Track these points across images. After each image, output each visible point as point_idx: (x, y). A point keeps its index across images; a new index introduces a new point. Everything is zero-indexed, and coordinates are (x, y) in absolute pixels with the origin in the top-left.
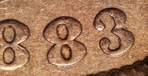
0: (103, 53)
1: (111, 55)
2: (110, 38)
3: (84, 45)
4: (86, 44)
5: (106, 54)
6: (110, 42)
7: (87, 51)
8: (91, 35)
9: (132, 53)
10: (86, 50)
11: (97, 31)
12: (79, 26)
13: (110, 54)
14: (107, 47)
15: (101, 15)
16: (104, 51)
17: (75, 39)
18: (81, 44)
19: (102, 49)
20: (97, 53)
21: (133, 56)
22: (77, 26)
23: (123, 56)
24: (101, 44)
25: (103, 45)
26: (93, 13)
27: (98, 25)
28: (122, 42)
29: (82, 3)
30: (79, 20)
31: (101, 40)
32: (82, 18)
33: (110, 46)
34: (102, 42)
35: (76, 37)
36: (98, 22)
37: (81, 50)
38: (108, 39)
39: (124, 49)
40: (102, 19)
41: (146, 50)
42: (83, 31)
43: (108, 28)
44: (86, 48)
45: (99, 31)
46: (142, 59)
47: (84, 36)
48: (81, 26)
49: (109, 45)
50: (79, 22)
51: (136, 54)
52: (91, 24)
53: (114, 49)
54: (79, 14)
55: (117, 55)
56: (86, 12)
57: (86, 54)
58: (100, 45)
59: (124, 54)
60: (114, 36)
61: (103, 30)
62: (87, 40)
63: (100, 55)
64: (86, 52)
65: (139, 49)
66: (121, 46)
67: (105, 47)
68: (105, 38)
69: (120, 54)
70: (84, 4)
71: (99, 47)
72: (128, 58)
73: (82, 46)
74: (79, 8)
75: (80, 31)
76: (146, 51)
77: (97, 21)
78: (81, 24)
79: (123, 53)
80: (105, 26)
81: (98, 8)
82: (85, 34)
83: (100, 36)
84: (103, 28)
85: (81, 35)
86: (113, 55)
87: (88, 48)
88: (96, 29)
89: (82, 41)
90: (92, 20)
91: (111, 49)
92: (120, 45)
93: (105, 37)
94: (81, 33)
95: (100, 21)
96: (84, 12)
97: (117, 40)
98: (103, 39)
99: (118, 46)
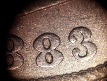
0: (75, 58)
2: (80, 48)
3: (61, 53)
4: (63, 52)
5: (77, 59)
6: (80, 51)
7: (64, 57)
8: (67, 46)
9: (95, 59)
10: (63, 57)
12: (58, 39)
13: (80, 60)
14: (78, 54)
15: (74, 32)
16: (76, 57)
17: (56, 48)
18: (60, 52)
19: (74, 56)
20: (70, 59)
21: (96, 61)
22: (57, 40)
23: (89, 61)
24: (74, 52)
25: (75, 53)
26: (68, 30)
27: (72, 39)
28: (88, 51)
29: (60, 23)
30: (59, 35)
31: (73, 50)
33: (80, 54)
34: (74, 51)
35: (56, 47)
37: (59, 56)
38: (78, 49)
39: (90, 56)
42: (61, 43)
43: (78, 41)
44: (63, 55)
45: (72, 43)
46: (103, 63)
47: (61, 46)
48: (60, 40)
49: (79, 53)
50: (58, 37)
51: (98, 60)
52: (67, 38)
53: (82, 56)
54: (58, 31)
55: (84, 60)
58: (73, 53)
59: (90, 59)
60: (83, 47)
62: (64, 49)
63: (73, 60)
65: (100, 56)
67: (76, 54)
69: (87, 59)
70: (62, 24)
72: (92, 62)
73: (60, 53)
74: (58, 26)
75: (59, 43)
76: (106, 58)
77: (71, 36)
78: (59, 38)
80: (76, 39)
81: (72, 27)
83: (73, 47)
84: (75, 41)
86: (82, 60)
87: (64, 55)
88: (70, 42)
89: (60, 50)
90: (68, 35)
91: (80, 56)
92: (87, 53)
93: (77, 47)
95: (73, 36)
96: (62, 29)
97: (85, 50)
98: (75, 49)
99: (85, 54)
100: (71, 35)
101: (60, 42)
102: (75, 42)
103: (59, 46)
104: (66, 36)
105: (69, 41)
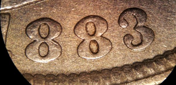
0: (127, 47)
1: (134, 50)
2: (133, 34)
3: (109, 40)
4: (112, 40)
5: (130, 48)
6: (133, 38)
7: (113, 46)
8: (116, 31)
9: (152, 48)
10: (112, 45)
11: (121, 28)
12: (105, 23)
13: (133, 49)
14: (130, 42)
15: (125, 14)
16: (128, 46)
17: (102, 35)
18: (107, 39)
19: (126, 45)
20: (121, 48)
21: (154, 51)
22: (104, 24)
23: (145, 50)
24: (125, 40)
25: (126, 41)
26: (117, 12)
27: (122, 23)
28: (144, 38)
29: (108, 4)
30: (106, 18)
31: (124, 36)
32: (108, 16)
33: (133, 42)
34: (126, 38)
35: (102, 33)
36: (122, 20)
37: (107, 45)
38: (131, 36)
39: (146, 44)
40: (126, 18)
41: (165, 45)
42: (109, 28)
43: (131, 26)
44: (112, 43)
45: (123, 28)
46: (162, 54)
47: (109, 32)
48: (107, 24)
49: (132, 41)
50: (105, 20)
51: (156, 49)
52: (116, 22)
53: (136, 44)
54: (105, 13)
55: (139, 49)
56: (112, 11)
57: (111, 48)
58: (124, 41)
59: (145, 48)
60: (136, 33)
61: (127, 27)
62: (112, 36)
63: (124, 50)
64: (112, 46)
65: (159, 44)
66: (143, 41)
67: (129, 42)
68: (129, 34)
69: (142, 48)
70: (110, 4)
71: (123, 42)
72: (149, 52)
73: (108, 41)
74: (105, 8)
75: (106, 28)
76: (165, 46)
77: (121, 19)
78: (107, 22)
79: (144, 47)
80: (128, 23)
81: (122, 8)
82: (110, 31)
83: (124, 33)
84: (127, 25)
85: (107, 31)
86: (135, 50)
87: (113, 44)
88: (121, 26)
89: (108, 37)
90: (117, 19)
91: (133, 44)
92: (142, 41)
93: (129, 33)
94: (107, 30)
95: (124, 19)
96: (110, 11)
97: (139, 36)
98: (127, 35)
99: (140, 41)
100: (122, 19)
101: (108, 27)
102: (126, 26)
103: (106, 31)
104: (116, 20)
105: (119, 25)
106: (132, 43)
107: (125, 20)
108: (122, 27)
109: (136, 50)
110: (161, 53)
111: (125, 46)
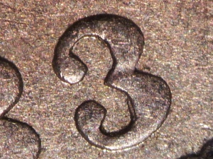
0: (87, 144)
1: (112, 148)
2: (105, 100)
3: (30, 127)
4: (37, 125)
5: (96, 146)
6: (105, 111)
7: (43, 144)
8: (51, 97)
9: (167, 137)
10: (39, 142)
11: (66, 84)
12: (11, 75)
13: (107, 147)
14: (97, 127)
15: (73, 37)
16: (91, 139)
17: (6, 112)
18: (24, 125)
19: (83, 135)
20: (70, 148)
21: (171, 144)
22: (8, 77)
23: (143, 146)
24: (80, 120)
25: (85, 123)
26: (48, 35)
27: (67, 67)
29: (14, 10)
30: (12, 58)
31: (77, 110)
32: (19, 51)
33: (105, 124)
34: (81, 114)
35: (6, 107)
36: (66, 58)
38: (98, 105)
39: (146, 125)
40: (76, 49)
41: (204, 123)
42: (26, 89)
43: (95, 74)
44: (38, 136)
45: (71, 85)
46: (196, 150)
47: (28, 101)
48: (19, 76)
49: (102, 122)
50: (12, 65)
51: (179, 138)
52: (47, 66)
53: (116, 129)
54: (8, 41)
55: (125, 145)
56: (29, 34)
57: (39, 152)
58: (77, 124)
59: (145, 140)
61: (82, 79)
62: (39, 113)
63: (79, 152)
64: (40, 146)
65: (186, 123)
66: (137, 118)
67: (92, 127)
68: (90, 101)
69: (135, 141)
70: (20, 11)
71: (74, 129)
74: (6, 23)
75: (16, 91)
76: (206, 126)
77: (62, 56)
78: (17, 70)
79: (142, 137)
80: (85, 67)
81: (62, 19)
82: (31, 98)
83: (76, 97)
84: (82, 72)
85: (21, 99)
86: (114, 147)
87: (43, 136)
88: (63, 79)
89: (25, 118)
90: (49, 56)
91: (108, 131)
92: (134, 118)
93: (90, 98)
94: (19, 95)
95: (72, 55)
96: (24, 33)
97: (122, 104)
98: (84, 105)
99: (128, 121)
100: (65, 54)
101: (21, 86)
102: (80, 77)
103: (17, 100)
104: (45, 60)
105: (59, 76)
106: (101, 129)
107: (76, 58)
108: (67, 82)
109: (118, 147)
110: (193, 149)
111: (82, 139)
